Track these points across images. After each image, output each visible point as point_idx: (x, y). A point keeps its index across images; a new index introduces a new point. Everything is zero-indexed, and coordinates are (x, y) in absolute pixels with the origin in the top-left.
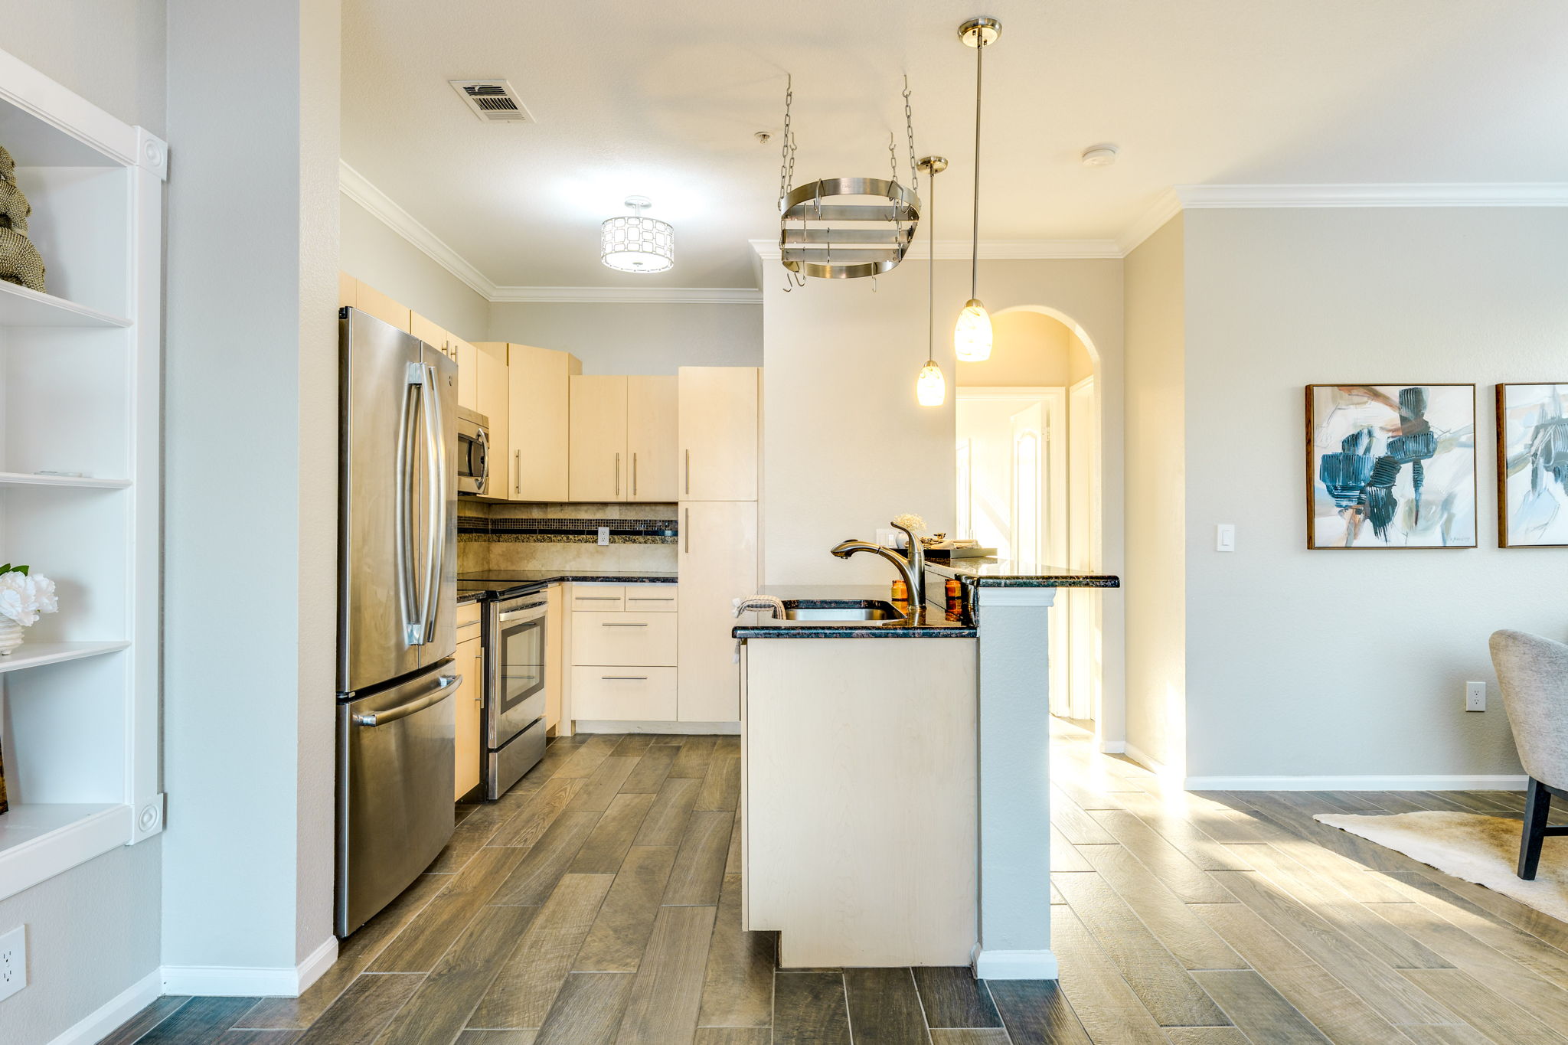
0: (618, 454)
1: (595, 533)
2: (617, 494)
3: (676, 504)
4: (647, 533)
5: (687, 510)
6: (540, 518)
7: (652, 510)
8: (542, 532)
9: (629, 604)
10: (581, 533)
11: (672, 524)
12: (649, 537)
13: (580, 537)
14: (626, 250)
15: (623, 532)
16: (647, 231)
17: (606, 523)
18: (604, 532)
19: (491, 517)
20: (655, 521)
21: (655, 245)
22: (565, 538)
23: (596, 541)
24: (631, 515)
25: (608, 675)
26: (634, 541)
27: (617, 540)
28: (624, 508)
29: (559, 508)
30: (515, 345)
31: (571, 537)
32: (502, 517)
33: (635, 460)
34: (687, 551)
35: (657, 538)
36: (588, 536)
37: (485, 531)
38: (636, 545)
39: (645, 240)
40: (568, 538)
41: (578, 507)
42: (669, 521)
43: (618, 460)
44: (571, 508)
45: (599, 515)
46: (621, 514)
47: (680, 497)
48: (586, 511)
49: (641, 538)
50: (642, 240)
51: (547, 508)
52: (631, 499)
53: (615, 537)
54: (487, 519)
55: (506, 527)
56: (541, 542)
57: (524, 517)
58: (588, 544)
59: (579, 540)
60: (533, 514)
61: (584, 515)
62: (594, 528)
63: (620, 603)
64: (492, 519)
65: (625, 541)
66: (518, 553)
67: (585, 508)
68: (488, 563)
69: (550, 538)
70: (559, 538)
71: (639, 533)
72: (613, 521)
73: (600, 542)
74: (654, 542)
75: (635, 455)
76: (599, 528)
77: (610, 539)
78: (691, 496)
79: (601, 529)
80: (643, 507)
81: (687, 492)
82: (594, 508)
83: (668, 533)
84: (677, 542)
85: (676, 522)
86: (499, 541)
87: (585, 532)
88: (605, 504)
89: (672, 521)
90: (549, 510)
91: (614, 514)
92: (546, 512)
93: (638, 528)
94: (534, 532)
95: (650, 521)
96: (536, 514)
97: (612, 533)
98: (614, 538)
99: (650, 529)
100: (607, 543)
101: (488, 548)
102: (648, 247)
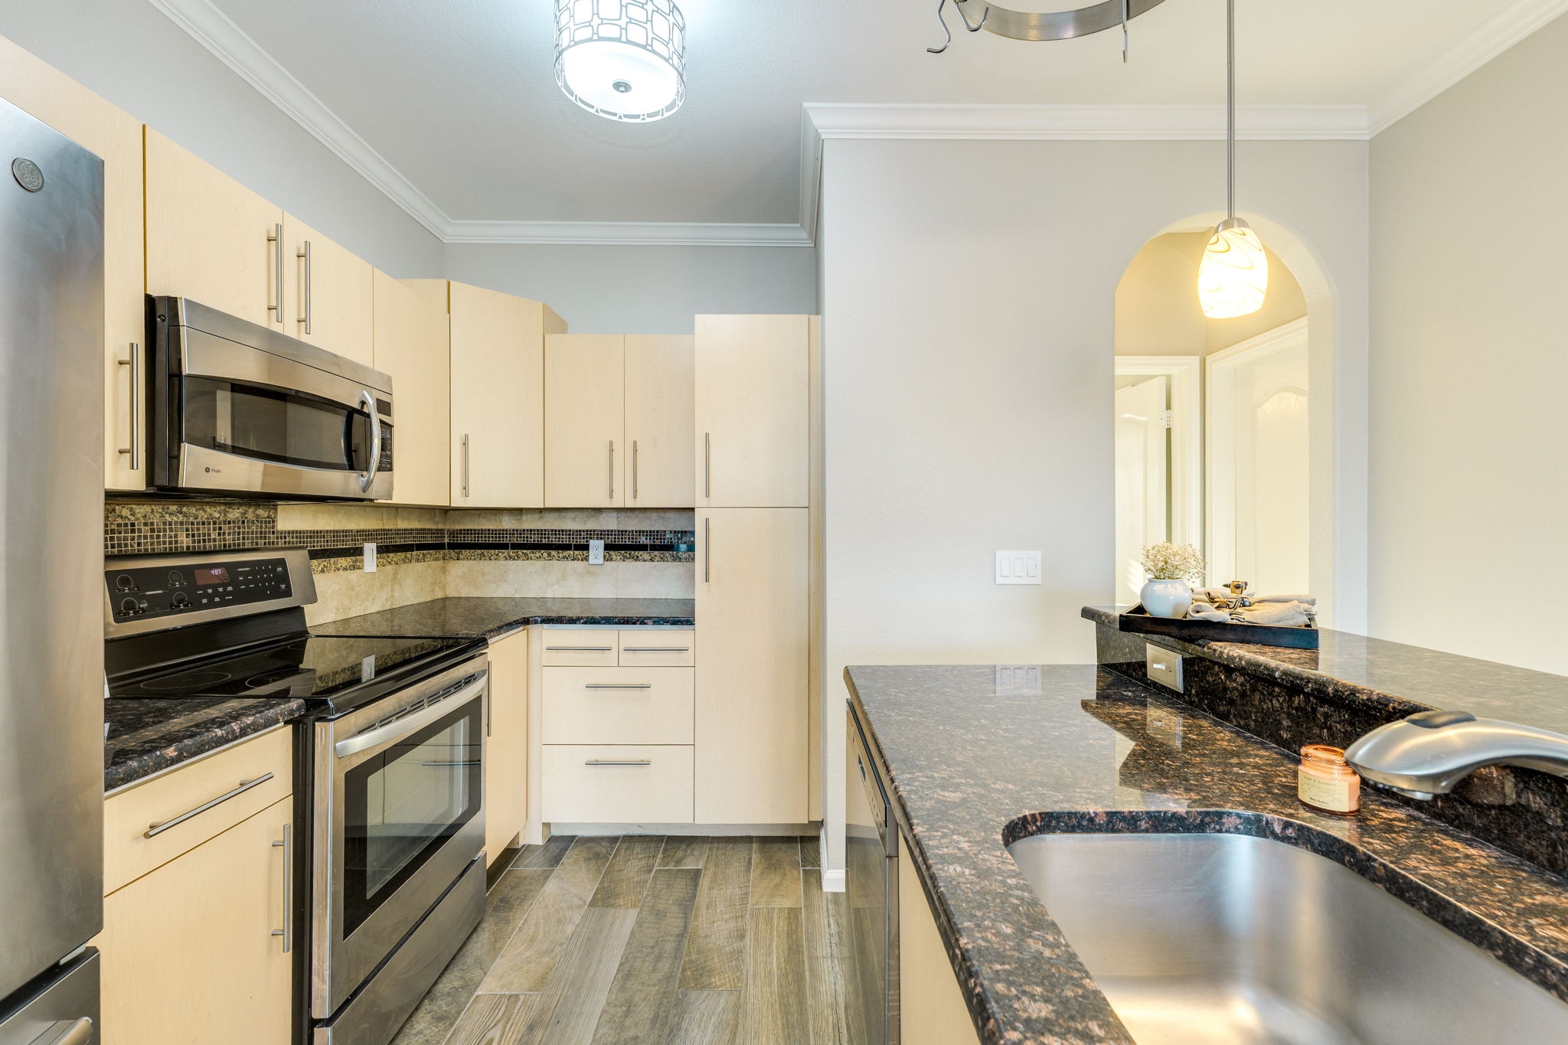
0: (611, 443)
1: (586, 547)
2: (611, 497)
3: (692, 509)
4: (654, 548)
5: (707, 520)
6: (512, 527)
7: (660, 517)
8: (515, 546)
9: (624, 655)
10: (567, 547)
11: (686, 535)
12: (656, 553)
13: (566, 553)
14: (595, 37)
15: (621, 546)
16: (637, 23)
17: (600, 534)
18: (597, 546)
19: (447, 527)
20: (665, 531)
21: (651, 35)
22: (545, 555)
23: (586, 559)
24: (632, 524)
25: (593, 758)
26: (637, 559)
27: (614, 557)
28: (624, 514)
29: (537, 516)
30: (461, 284)
31: (554, 553)
32: (462, 527)
33: (635, 450)
34: (707, 580)
35: (667, 554)
36: (577, 552)
37: (439, 547)
38: (639, 564)
39: (631, 21)
40: (549, 555)
41: (563, 514)
42: (682, 532)
43: (611, 450)
44: (553, 515)
45: (591, 525)
46: (618, 523)
47: (699, 501)
48: (574, 519)
49: (645, 555)
50: (625, 20)
51: (521, 515)
52: (630, 504)
53: (612, 552)
54: (442, 530)
55: (469, 540)
56: (514, 559)
57: (491, 527)
58: (576, 562)
59: (563, 558)
60: (503, 523)
61: (570, 524)
62: (583, 542)
63: (613, 654)
64: (449, 530)
65: (624, 559)
66: (484, 575)
67: (571, 515)
68: (444, 588)
69: (526, 554)
70: (538, 555)
71: (643, 548)
72: (609, 532)
73: (592, 560)
74: (662, 559)
75: (635, 442)
76: (591, 541)
77: (605, 556)
78: (714, 501)
79: (592, 543)
80: (648, 514)
81: (707, 495)
82: (584, 515)
83: (683, 547)
84: (693, 559)
85: (693, 533)
86: (458, 559)
87: (573, 546)
88: (599, 510)
89: (686, 532)
90: (524, 517)
91: (610, 523)
92: (519, 520)
93: (643, 540)
94: (504, 546)
95: (658, 532)
96: (508, 523)
97: (608, 547)
98: (610, 555)
99: (658, 542)
100: (601, 560)
101: (444, 568)
102: (637, 34)
